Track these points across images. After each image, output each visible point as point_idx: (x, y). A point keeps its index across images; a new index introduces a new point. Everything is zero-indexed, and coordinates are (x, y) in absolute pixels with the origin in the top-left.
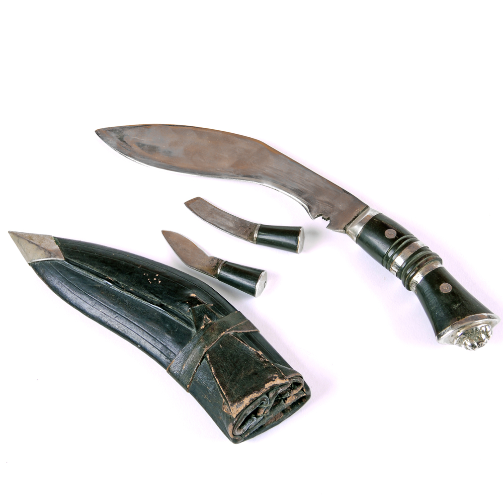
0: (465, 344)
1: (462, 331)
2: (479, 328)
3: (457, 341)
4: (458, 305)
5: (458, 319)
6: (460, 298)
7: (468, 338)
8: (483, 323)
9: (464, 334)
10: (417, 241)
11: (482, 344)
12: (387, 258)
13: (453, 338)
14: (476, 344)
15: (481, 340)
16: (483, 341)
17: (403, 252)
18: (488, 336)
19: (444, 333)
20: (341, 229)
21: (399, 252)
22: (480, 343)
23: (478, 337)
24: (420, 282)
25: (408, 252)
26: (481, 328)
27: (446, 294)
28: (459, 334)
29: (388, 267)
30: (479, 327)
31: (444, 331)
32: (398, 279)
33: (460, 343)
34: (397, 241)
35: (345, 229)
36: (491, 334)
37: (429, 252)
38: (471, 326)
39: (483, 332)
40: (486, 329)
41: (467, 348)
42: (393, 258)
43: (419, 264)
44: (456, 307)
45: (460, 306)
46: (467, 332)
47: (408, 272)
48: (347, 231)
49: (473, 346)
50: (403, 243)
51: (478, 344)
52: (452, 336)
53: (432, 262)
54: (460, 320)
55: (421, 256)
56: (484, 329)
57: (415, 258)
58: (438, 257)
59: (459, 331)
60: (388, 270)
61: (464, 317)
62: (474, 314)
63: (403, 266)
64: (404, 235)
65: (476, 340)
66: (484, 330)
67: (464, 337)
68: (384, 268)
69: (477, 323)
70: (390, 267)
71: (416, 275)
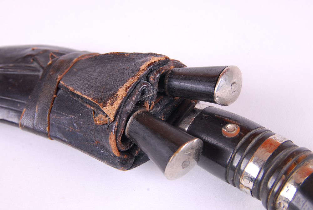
10: (274, 134)
12: (233, 169)
17: (254, 154)
21: (249, 155)
24: (293, 199)
25: (263, 153)
29: (236, 183)
32: (255, 200)
34: (243, 140)
37: (296, 149)
42: (242, 168)
43: (285, 168)
47: (270, 185)
50: (254, 141)
53: (306, 163)
55: (285, 155)
57: (278, 160)
58: (308, 153)
60: (236, 189)
63: (260, 177)
64: (252, 130)
68: (230, 186)
70: (239, 183)
71: (285, 188)
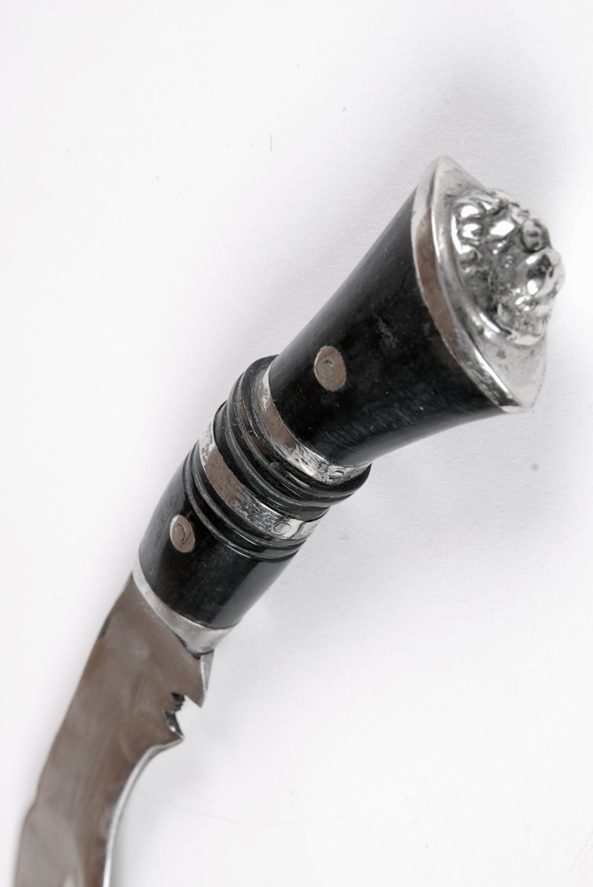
0: (534, 302)
1: (479, 319)
2: (467, 249)
3: (524, 333)
4: (383, 329)
5: (435, 332)
6: (360, 317)
7: (505, 292)
8: (448, 232)
9: (491, 312)
11: (535, 235)
13: (509, 350)
14: (532, 260)
15: (517, 240)
16: (518, 231)
18: (501, 211)
19: (493, 387)
20: (198, 668)
22: (529, 241)
23: (504, 251)
26: (466, 241)
27: (349, 371)
28: (491, 331)
30: (463, 250)
31: (482, 387)
33: (529, 324)
34: (203, 518)
35: (197, 657)
36: (492, 195)
38: (455, 286)
39: (482, 232)
40: (471, 219)
41: (553, 293)
44: (390, 340)
45: (388, 323)
46: (482, 301)
48: (201, 651)
49: (543, 270)
51: (531, 251)
52: (501, 355)
54: (437, 324)
56: (470, 229)
59: (481, 332)
61: (426, 309)
62: (412, 268)
65: (515, 260)
66: (474, 227)
67: (506, 307)
69: (446, 256)
71: (299, 466)
